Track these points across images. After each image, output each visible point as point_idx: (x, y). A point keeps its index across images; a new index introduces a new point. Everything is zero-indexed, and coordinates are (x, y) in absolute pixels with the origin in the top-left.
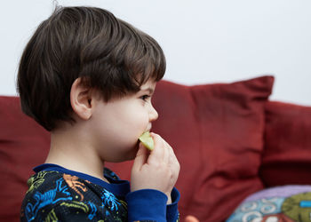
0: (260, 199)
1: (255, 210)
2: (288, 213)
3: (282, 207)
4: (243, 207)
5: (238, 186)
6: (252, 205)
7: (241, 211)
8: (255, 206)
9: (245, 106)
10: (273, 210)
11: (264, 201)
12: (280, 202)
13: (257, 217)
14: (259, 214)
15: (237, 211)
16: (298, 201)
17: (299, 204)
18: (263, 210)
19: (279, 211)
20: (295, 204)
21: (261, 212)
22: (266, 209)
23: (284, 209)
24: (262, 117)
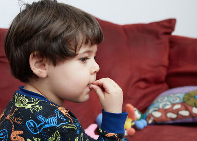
0: (170, 94)
1: (167, 101)
2: (187, 102)
3: (184, 98)
4: (159, 99)
5: (154, 88)
6: (164, 98)
7: (158, 102)
8: (166, 99)
9: (158, 38)
10: (178, 100)
11: (172, 95)
12: (182, 96)
13: (168, 104)
14: (169, 103)
15: (155, 101)
16: (193, 95)
17: (194, 97)
18: (171, 100)
19: (182, 101)
20: (191, 97)
21: (170, 102)
22: (173, 100)
23: (185, 100)
24: (168, 45)
